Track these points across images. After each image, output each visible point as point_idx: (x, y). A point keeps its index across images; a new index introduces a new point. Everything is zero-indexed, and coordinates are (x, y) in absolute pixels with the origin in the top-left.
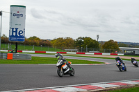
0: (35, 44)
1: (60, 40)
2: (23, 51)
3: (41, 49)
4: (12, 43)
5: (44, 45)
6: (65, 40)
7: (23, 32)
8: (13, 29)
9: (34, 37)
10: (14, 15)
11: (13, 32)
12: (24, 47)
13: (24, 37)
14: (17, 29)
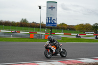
0: (64, 29)
1: (82, 25)
2: (56, 34)
3: (68, 32)
4: (48, 28)
5: (70, 29)
6: (85, 25)
7: (56, 20)
8: (48, 18)
9: (63, 24)
10: (49, 8)
11: (49, 20)
12: (56, 30)
13: (56, 23)
14: (51, 18)
